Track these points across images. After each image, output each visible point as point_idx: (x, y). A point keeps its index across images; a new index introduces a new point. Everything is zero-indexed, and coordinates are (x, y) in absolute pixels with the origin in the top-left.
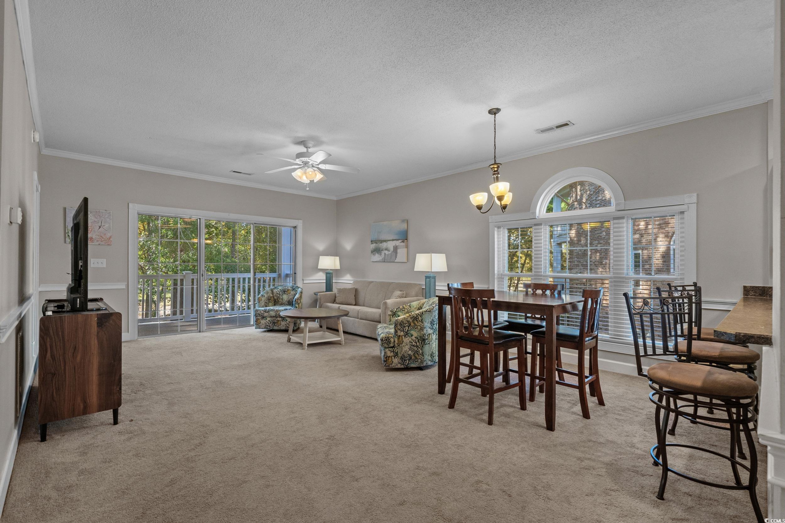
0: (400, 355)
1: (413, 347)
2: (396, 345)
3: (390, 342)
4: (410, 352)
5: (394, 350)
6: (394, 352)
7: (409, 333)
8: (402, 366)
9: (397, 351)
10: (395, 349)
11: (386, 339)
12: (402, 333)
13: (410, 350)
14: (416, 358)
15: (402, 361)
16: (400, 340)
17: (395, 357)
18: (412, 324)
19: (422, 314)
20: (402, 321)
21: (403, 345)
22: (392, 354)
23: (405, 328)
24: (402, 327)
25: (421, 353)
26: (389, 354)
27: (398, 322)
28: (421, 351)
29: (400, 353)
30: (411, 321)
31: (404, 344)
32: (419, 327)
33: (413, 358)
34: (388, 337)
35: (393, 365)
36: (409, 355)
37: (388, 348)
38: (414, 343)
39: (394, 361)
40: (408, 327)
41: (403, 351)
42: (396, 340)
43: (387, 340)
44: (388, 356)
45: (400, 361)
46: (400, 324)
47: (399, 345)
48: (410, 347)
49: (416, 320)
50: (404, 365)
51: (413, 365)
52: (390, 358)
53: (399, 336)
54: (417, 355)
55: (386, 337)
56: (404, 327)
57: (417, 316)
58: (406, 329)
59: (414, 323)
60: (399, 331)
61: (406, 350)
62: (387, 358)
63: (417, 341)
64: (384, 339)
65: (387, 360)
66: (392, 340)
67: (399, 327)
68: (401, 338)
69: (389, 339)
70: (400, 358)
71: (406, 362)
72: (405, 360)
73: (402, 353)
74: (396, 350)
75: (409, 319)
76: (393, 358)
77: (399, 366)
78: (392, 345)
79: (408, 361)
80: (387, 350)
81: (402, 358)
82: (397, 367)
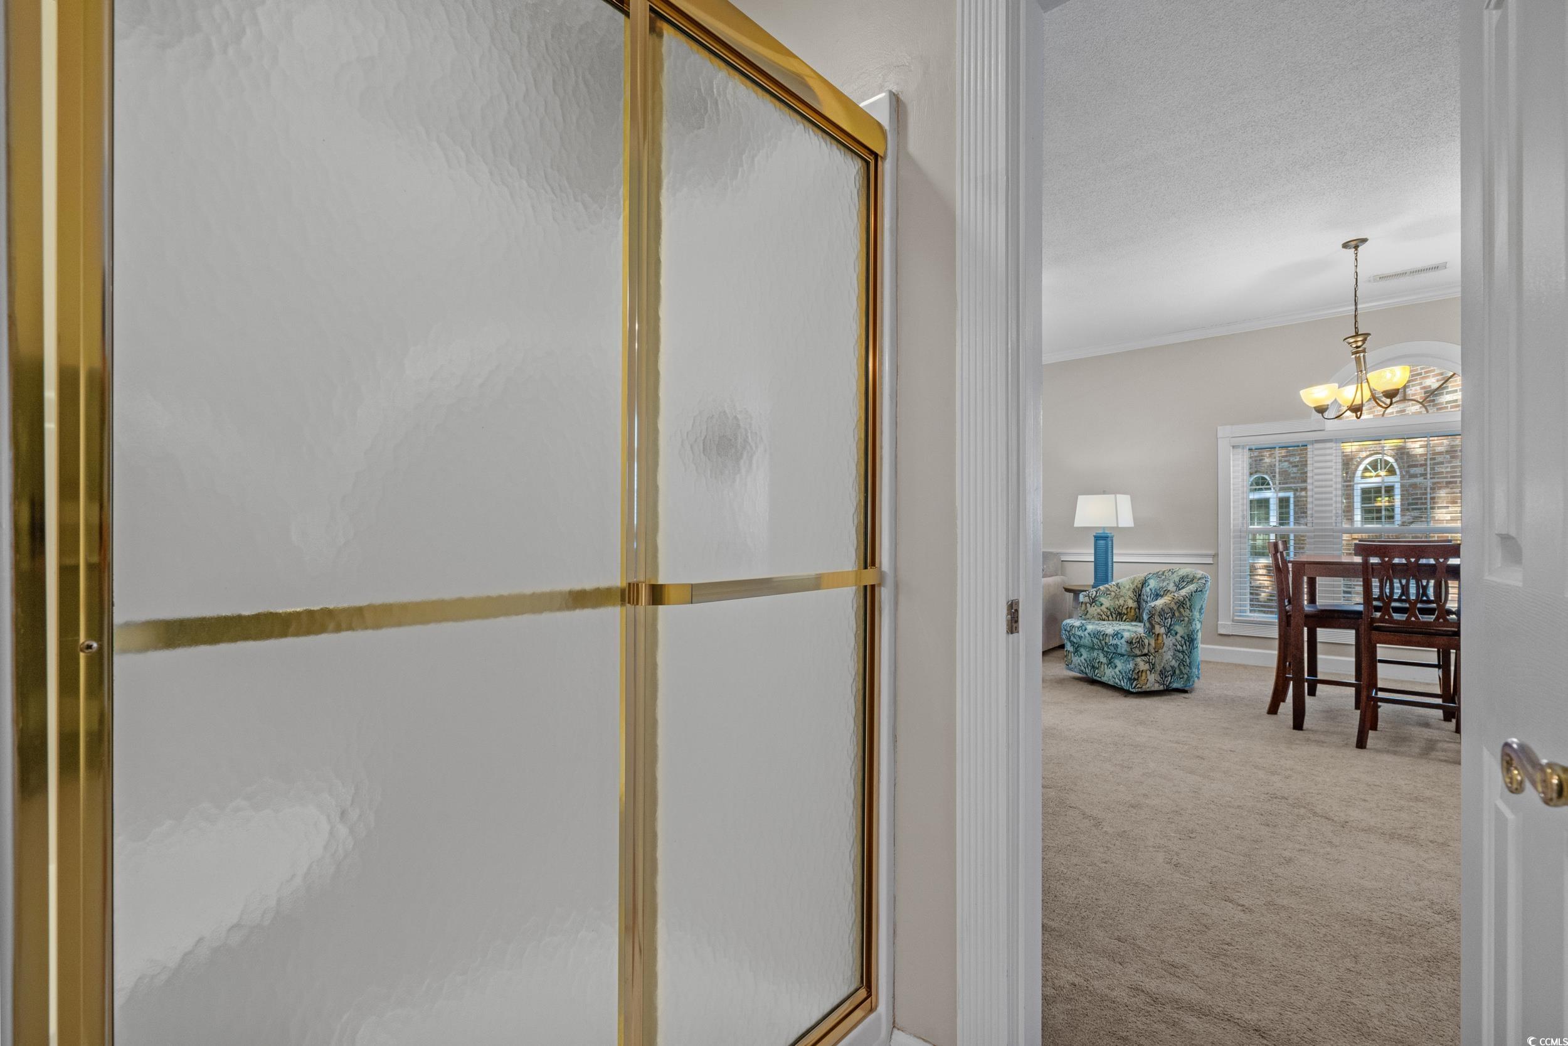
0: (1158, 668)
1: (1178, 654)
2: (1153, 651)
3: (1143, 646)
4: (1174, 663)
5: (1149, 660)
6: (1149, 662)
7: (1172, 630)
8: (1161, 688)
9: (1154, 661)
10: (1151, 657)
11: (1138, 640)
12: (1162, 630)
13: (1173, 658)
14: (1181, 672)
15: (1162, 678)
16: (1160, 641)
17: (1151, 672)
18: (1177, 614)
19: (1192, 595)
20: (1162, 609)
21: (1163, 650)
22: (1147, 667)
23: (1166, 621)
24: (1162, 619)
25: (1188, 663)
26: (1143, 666)
27: (1156, 610)
28: (1188, 660)
29: (1160, 665)
30: (1175, 608)
31: (1165, 649)
32: (1186, 619)
33: (1177, 672)
34: (1141, 637)
35: (1147, 686)
36: (1172, 667)
37: (1140, 656)
38: (1179, 647)
39: (1150, 679)
40: (1171, 619)
41: (1164, 661)
42: (1153, 642)
43: (1139, 642)
44: (1141, 670)
45: (1159, 678)
46: (1160, 615)
47: (1157, 651)
48: (1174, 654)
49: (1183, 606)
50: (1164, 684)
51: (1175, 685)
52: (1144, 674)
53: (1158, 634)
54: (1182, 668)
55: (1137, 638)
56: (1165, 619)
57: (1184, 600)
58: (1167, 623)
59: (1180, 612)
60: (1157, 627)
61: (1169, 659)
62: (1140, 673)
63: (1183, 642)
64: (1134, 641)
65: (1138, 677)
66: (1146, 641)
67: (1157, 619)
68: (1160, 638)
69: (1142, 641)
70: (1158, 672)
71: (1166, 679)
72: (1166, 677)
73: (1163, 665)
74: (1152, 659)
75: (1173, 605)
76: (1148, 672)
77: (1157, 687)
78: (1146, 651)
79: (1170, 678)
80: (1138, 659)
81: (1161, 673)
82: (1153, 689)
